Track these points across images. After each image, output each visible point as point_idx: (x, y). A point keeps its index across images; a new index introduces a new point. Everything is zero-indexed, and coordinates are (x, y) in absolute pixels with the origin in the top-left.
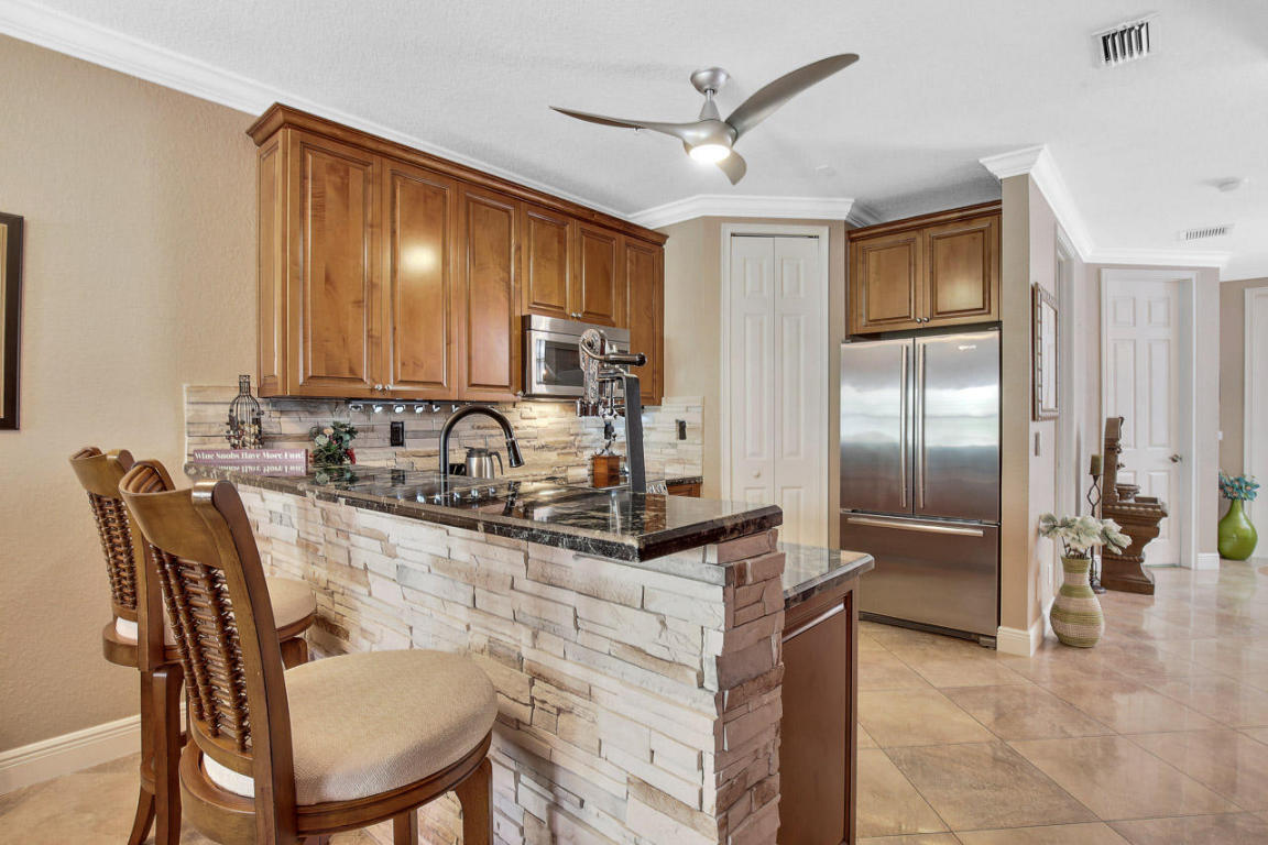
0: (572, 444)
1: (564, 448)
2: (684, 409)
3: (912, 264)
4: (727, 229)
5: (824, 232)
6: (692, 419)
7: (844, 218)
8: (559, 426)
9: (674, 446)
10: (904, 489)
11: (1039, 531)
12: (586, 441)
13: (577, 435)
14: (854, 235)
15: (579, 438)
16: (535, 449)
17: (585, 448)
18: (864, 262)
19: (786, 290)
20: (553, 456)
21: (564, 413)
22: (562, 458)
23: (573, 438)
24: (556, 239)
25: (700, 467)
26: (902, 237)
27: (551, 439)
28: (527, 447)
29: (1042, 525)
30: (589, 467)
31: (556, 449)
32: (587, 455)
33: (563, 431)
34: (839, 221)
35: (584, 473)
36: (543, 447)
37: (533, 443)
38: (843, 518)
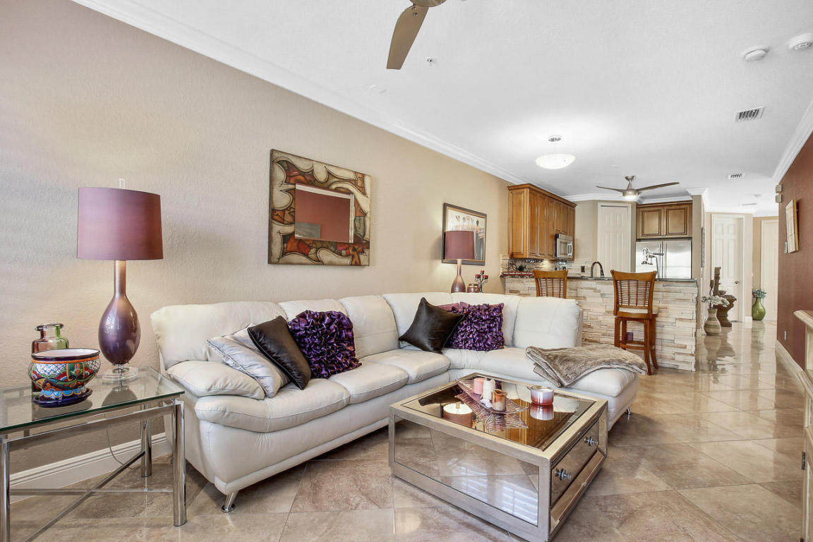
2: (584, 262)
3: (660, 217)
4: (600, 204)
5: (630, 206)
14: (637, 206)
18: (642, 215)
34: (634, 203)
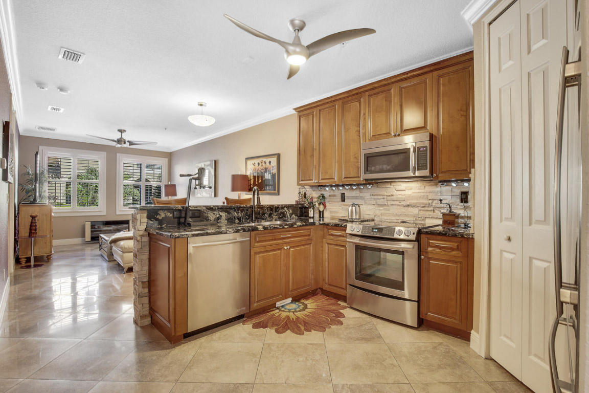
0: (429, 205)
15: (435, 202)
16: (404, 206)
22: (421, 213)
32: (440, 212)
35: (437, 222)
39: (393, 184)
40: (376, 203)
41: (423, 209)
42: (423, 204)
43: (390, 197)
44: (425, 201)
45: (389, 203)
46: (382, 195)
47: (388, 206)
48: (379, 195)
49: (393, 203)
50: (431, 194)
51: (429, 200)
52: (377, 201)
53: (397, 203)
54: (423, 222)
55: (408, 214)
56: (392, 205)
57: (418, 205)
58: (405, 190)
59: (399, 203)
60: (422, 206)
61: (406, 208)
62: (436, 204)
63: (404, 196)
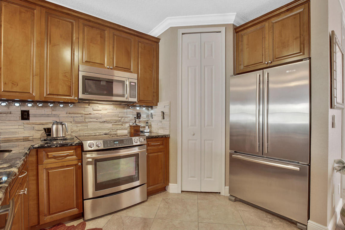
0: (120, 121)
1: (116, 122)
2: (164, 107)
3: (264, 38)
4: (181, 31)
5: (223, 29)
6: (166, 111)
7: (232, 23)
8: (113, 114)
9: (161, 122)
10: (258, 143)
11: (334, 169)
12: (127, 120)
13: (122, 117)
14: (237, 30)
15: (123, 119)
16: (100, 122)
17: (127, 122)
18: (242, 41)
19: (206, 55)
20: (110, 125)
21: (116, 109)
22: (114, 126)
23: (120, 118)
24: (99, 36)
25: (168, 131)
26: (259, 26)
27: (109, 119)
28: (96, 122)
29: (336, 165)
30: (128, 130)
31: (111, 123)
32: (127, 125)
33: (115, 116)
34: (230, 24)
35: (126, 132)
36: (104, 122)
37: (99, 120)
38: (231, 155)
39: (91, 105)
40: (74, 120)
41: (115, 124)
42: (115, 120)
43: (88, 115)
44: (117, 119)
45: (87, 120)
46: (81, 114)
47: (86, 123)
48: (78, 114)
49: (91, 120)
50: (121, 113)
51: (119, 117)
52: (75, 118)
53: (95, 120)
54: (115, 133)
55: (104, 128)
56: (91, 122)
57: (111, 121)
58: (101, 110)
59: (97, 121)
60: (115, 121)
61: (102, 124)
62: (123, 120)
63: (101, 115)
